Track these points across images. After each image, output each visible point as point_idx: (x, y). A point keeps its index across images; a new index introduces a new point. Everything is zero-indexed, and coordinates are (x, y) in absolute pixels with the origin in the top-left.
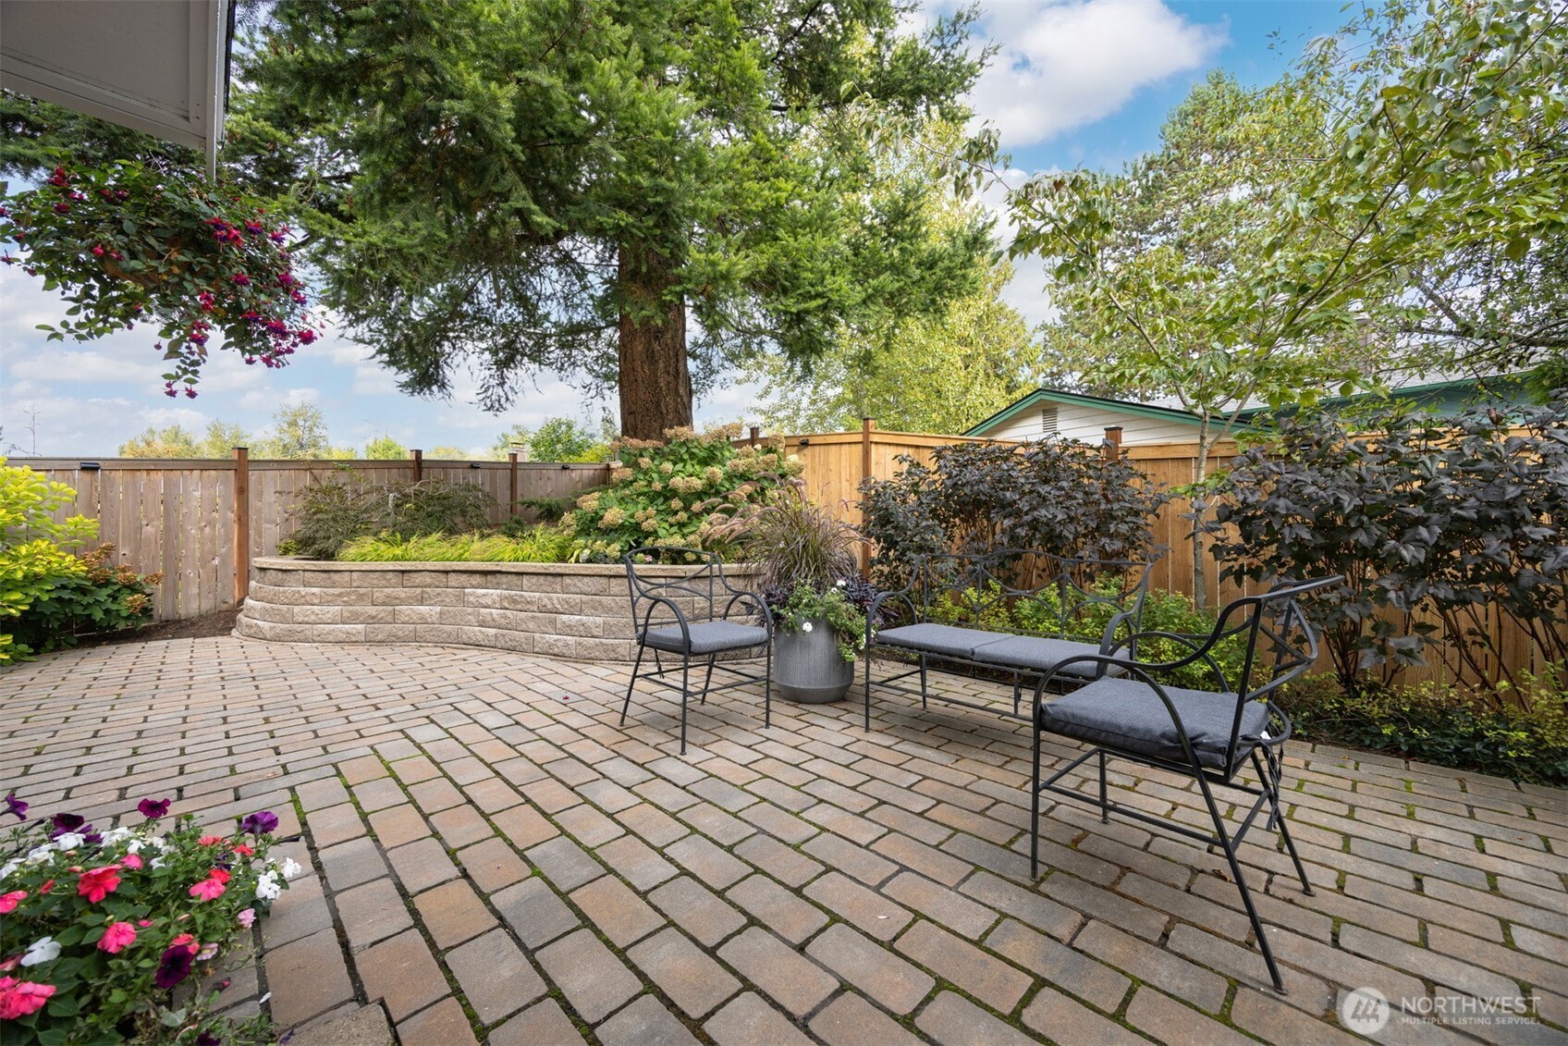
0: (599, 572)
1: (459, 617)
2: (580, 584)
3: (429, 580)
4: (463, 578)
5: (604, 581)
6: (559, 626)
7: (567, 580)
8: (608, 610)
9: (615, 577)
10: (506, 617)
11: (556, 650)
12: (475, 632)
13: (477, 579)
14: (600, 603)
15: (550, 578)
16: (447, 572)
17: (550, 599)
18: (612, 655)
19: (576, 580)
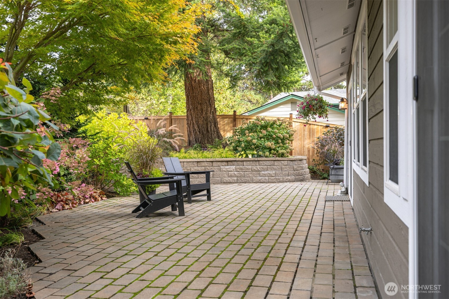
0: (271, 159)
1: (221, 175)
2: (265, 163)
3: (206, 164)
4: (219, 163)
5: (273, 162)
6: (261, 174)
7: (261, 162)
8: (275, 169)
9: (276, 161)
10: (240, 174)
11: (262, 181)
12: (227, 179)
13: (225, 163)
14: (273, 168)
15: (254, 162)
16: (212, 162)
17: (256, 168)
18: (279, 181)
19: (264, 162)
